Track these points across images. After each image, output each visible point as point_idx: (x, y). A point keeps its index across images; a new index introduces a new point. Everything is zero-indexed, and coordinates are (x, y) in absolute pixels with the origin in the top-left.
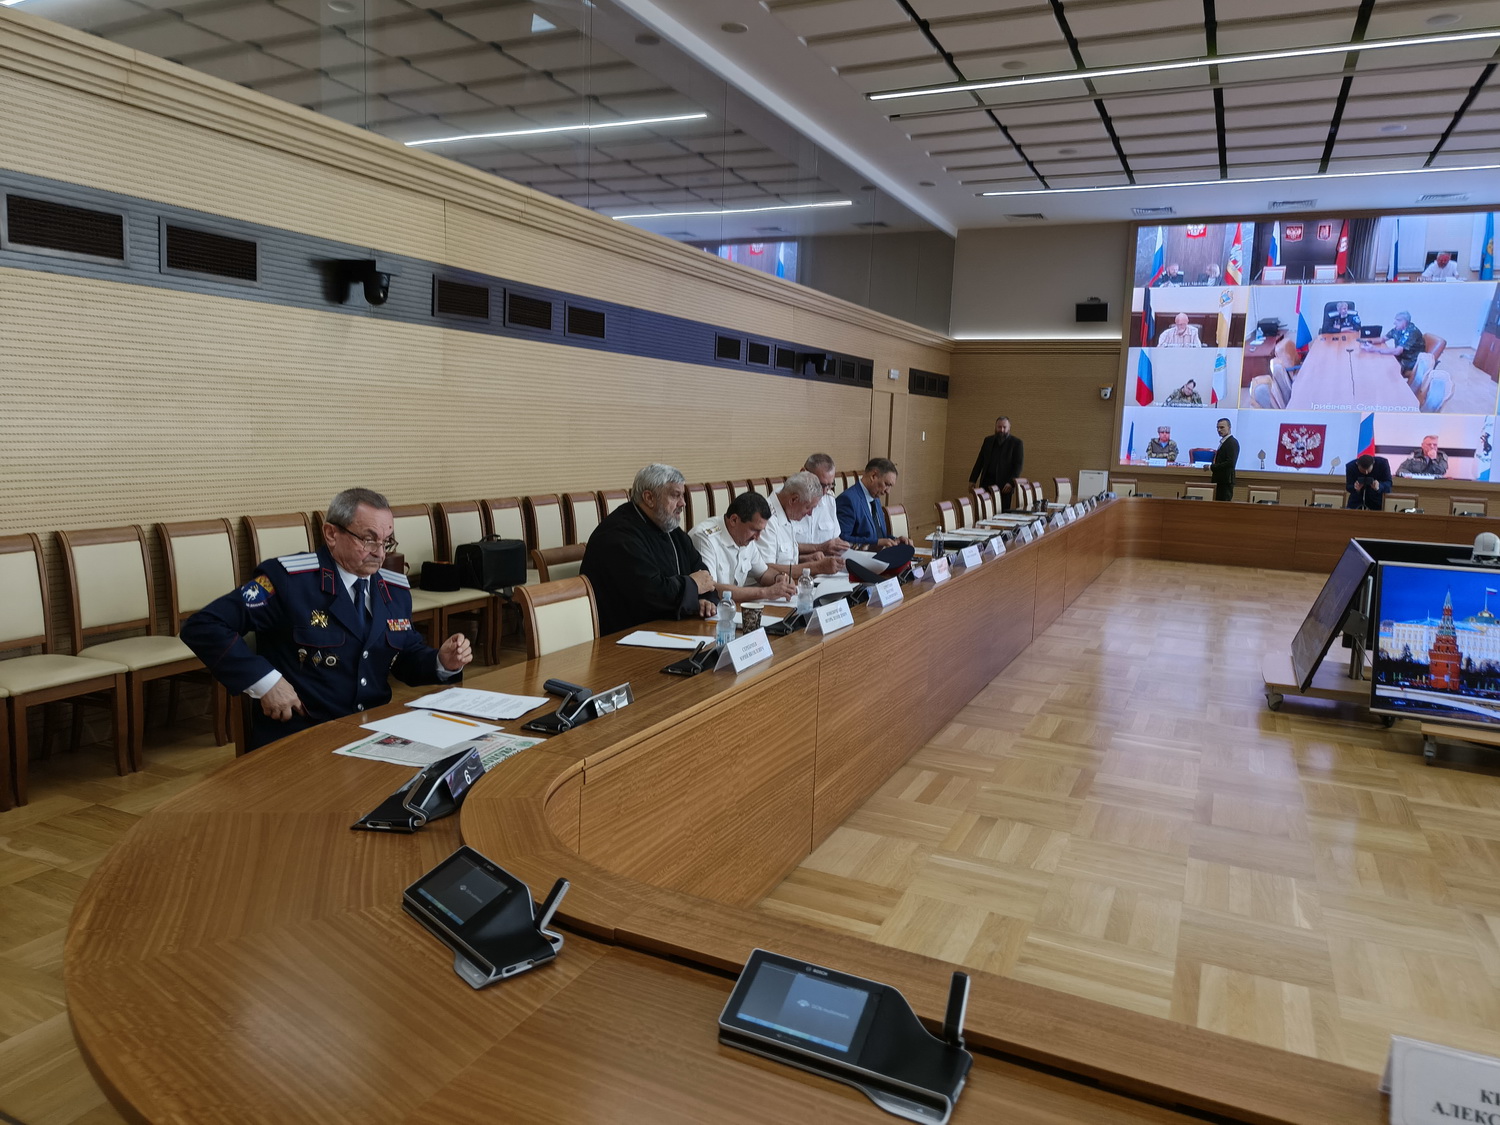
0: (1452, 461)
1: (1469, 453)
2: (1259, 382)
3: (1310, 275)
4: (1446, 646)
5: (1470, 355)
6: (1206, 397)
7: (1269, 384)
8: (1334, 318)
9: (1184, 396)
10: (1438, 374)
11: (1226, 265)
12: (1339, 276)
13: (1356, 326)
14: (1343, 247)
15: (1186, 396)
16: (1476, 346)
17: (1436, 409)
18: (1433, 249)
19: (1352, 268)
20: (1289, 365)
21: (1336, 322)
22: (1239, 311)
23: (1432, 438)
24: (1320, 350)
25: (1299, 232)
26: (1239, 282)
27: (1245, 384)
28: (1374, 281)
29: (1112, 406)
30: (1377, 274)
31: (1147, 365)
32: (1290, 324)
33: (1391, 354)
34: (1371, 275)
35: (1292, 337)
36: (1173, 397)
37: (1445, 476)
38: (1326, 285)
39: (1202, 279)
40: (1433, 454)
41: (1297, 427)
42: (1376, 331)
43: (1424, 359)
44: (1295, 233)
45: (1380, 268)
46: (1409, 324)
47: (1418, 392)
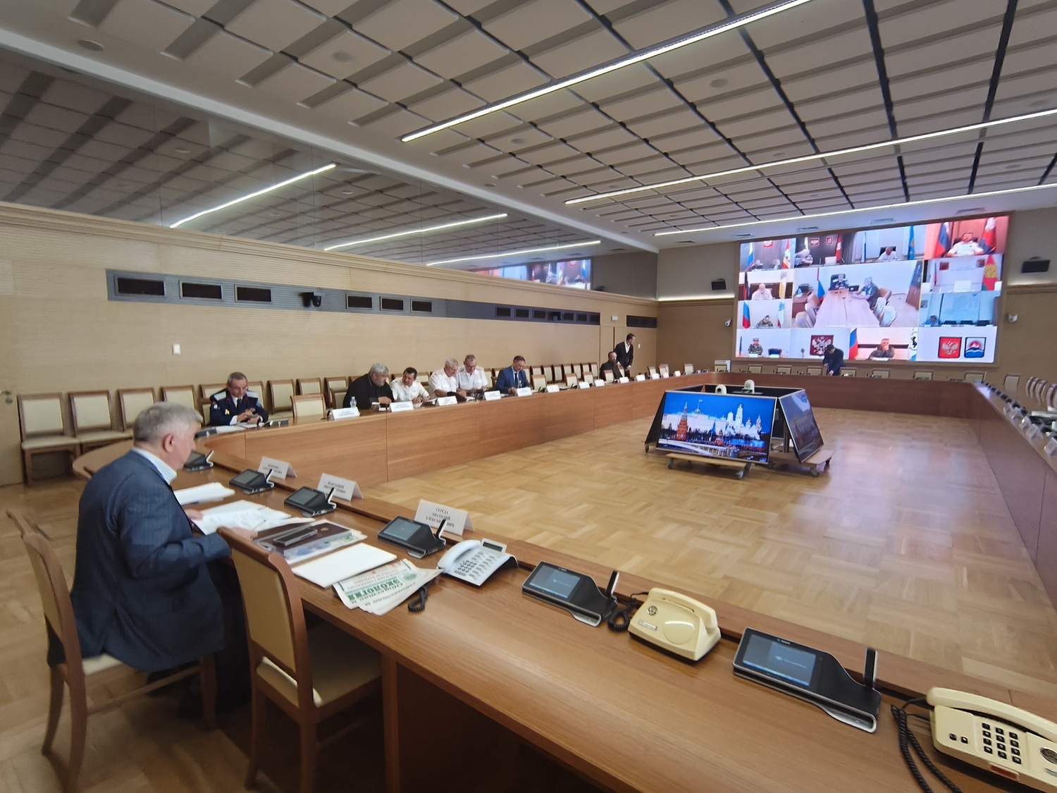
0: (896, 351)
1: (906, 347)
2: (800, 315)
3: (823, 262)
4: (684, 423)
5: (904, 298)
6: (775, 324)
7: (805, 316)
8: (836, 283)
9: (764, 324)
10: (887, 308)
11: (782, 259)
12: (837, 262)
13: (846, 286)
14: (839, 247)
15: (765, 323)
16: (907, 293)
17: (888, 326)
18: (883, 246)
19: (844, 258)
20: (815, 306)
21: (837, 284)
22: (790, 281)
23: (886, 339)
24: (829, 298)
25: (817, 241)
26: (789, 266)
27: (794, 316)
28: (854, 263)
29: (732, 328)
30: (856, 260)
31: (747, 309)
32: (815, 287)
33: (863, 299)
34: (853, 261)
35: (815, 292)
36: (759, 325)
37: (894, 358)
38: (831, 267)
39: (772, 267)
40: (887, 348)
41: (820, 337)
42: (856, 288)
43: (881, 301)
44: (815, 242)
45: (857, 257)
46: (871, 283)
47: (878, 317)
